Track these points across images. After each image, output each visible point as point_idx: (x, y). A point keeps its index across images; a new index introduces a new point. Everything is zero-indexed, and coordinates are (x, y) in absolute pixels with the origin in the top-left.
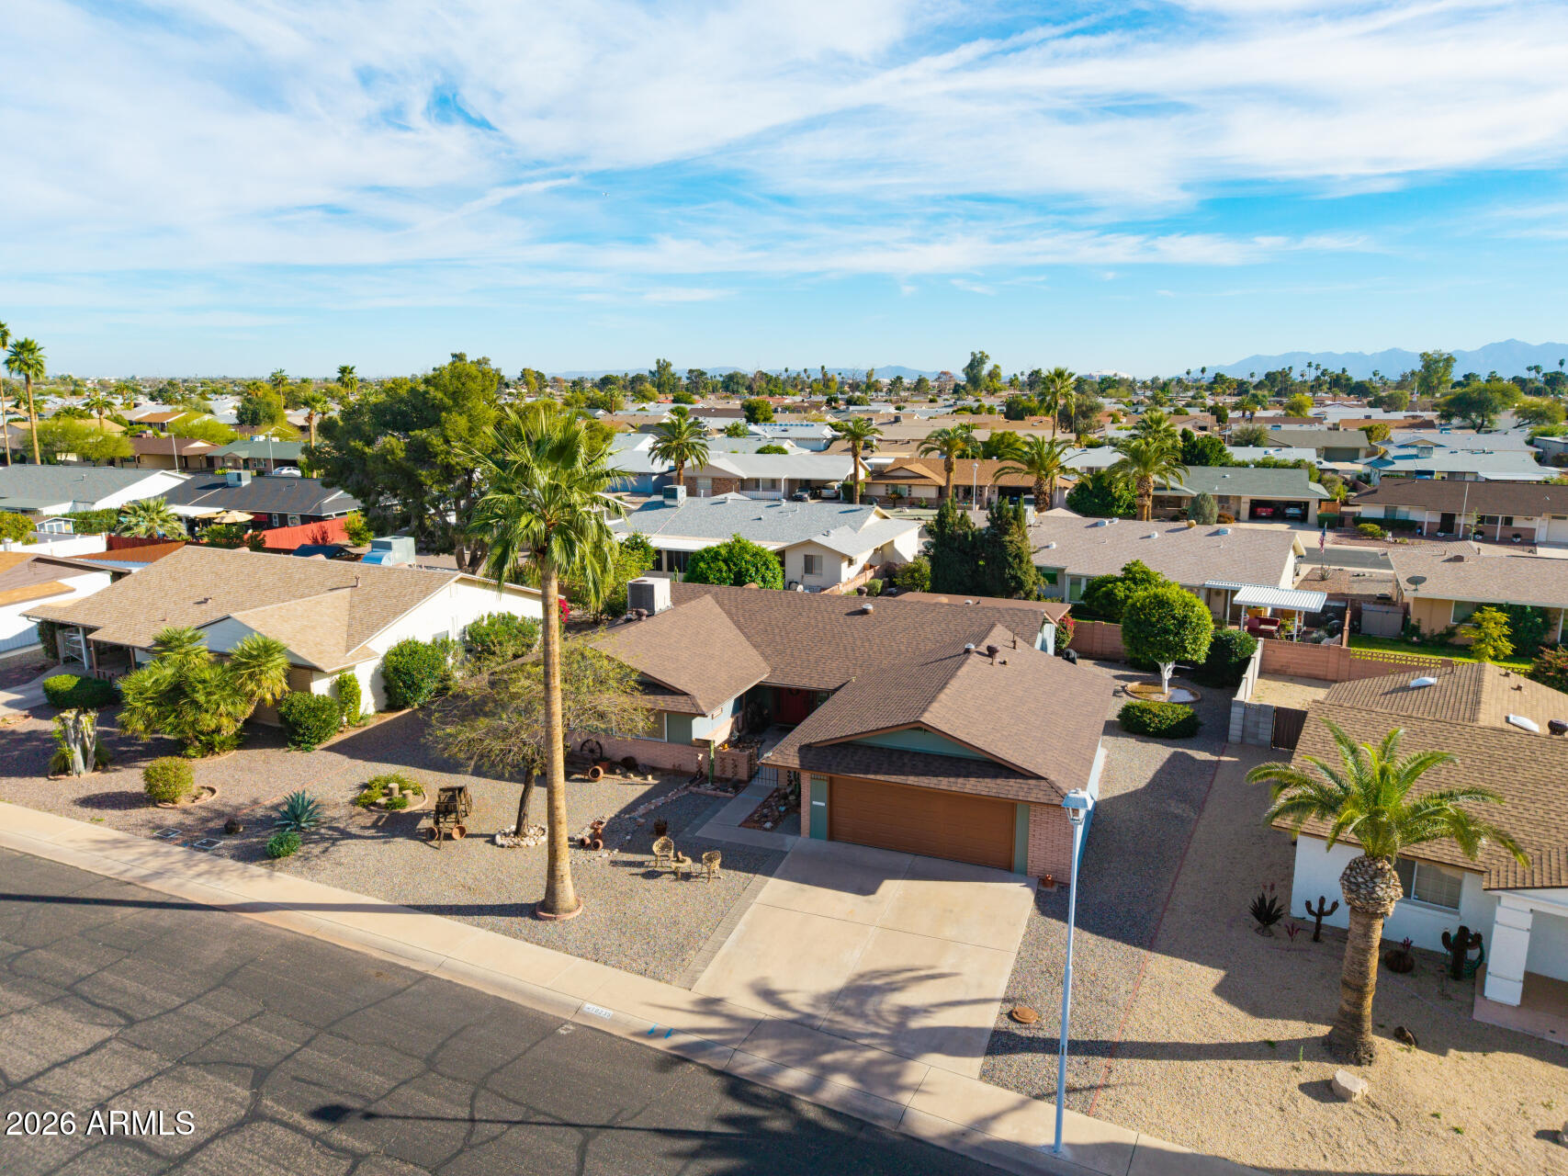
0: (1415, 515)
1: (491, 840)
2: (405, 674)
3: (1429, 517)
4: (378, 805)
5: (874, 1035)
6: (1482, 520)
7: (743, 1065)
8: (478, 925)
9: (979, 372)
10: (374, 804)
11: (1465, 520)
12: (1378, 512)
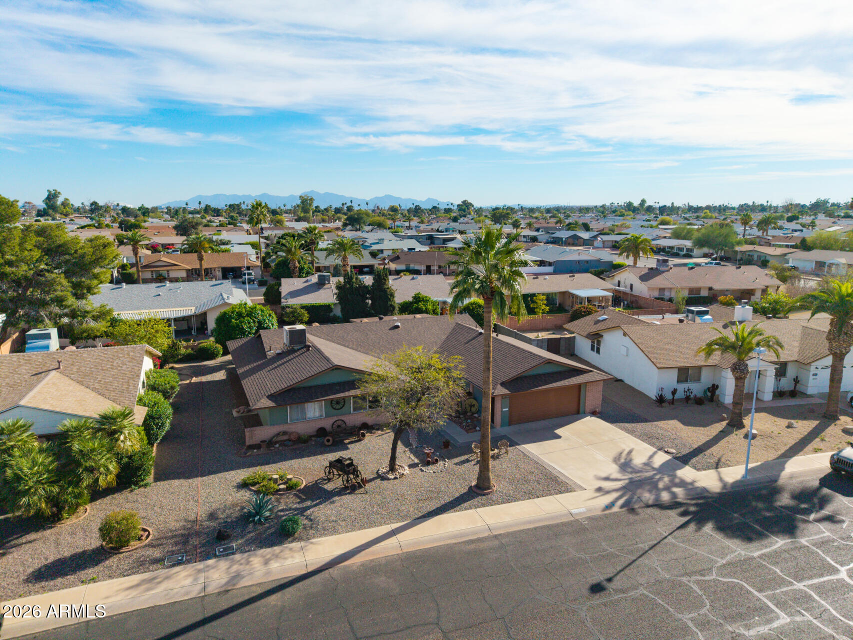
0: (417, 267)
1: (383, 478)
2: (158, 418)
3: (423, 268)
4: (283, 490)
5: (655, 474)
6: (440, 267)
7: (648, 500)
8: (466, 509)
9: (55, 202)
10: (280, 490)
11: (435, 268)
12: (403, 267)
